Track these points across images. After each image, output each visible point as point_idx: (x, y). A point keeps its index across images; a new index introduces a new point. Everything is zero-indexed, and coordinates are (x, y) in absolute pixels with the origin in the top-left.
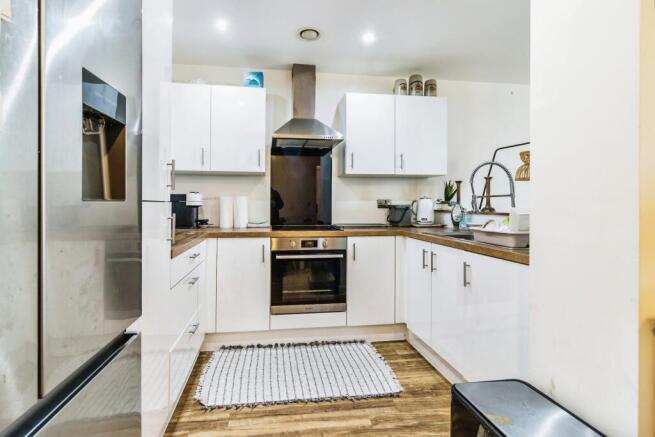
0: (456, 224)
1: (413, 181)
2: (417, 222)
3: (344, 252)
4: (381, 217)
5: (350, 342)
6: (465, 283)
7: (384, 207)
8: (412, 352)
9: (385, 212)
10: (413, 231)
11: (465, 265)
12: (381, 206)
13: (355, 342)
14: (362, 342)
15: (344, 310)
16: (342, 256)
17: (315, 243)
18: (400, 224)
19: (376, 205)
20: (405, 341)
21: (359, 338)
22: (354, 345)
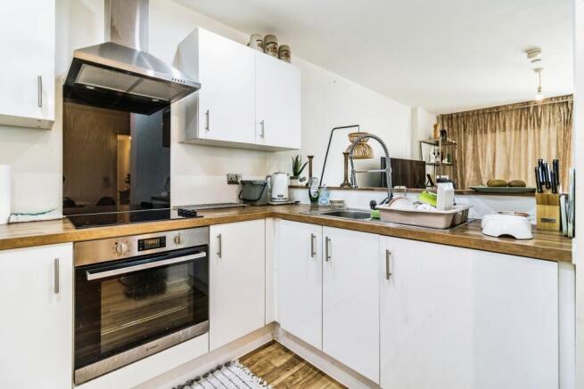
0: (314, 200)
1: (262, 155)
2: (272, 199)
3: (205, 248)
4: (231, 195)
5: (212, 372)
6: (388, 275)
7: (236, 183)
8: (290, 357)
9: (235, 189)
10: (269, 210)
11: (388, 253)
12: (231, 182)
13: (219, 368)
14: (228, 364)
15: (207, 329)
16: (203, 254)
17: (162, 242)
18: (258, 203)
19: (225, 179)
20: (273, 342)
21: (221, 360)
22: (218, 374)
